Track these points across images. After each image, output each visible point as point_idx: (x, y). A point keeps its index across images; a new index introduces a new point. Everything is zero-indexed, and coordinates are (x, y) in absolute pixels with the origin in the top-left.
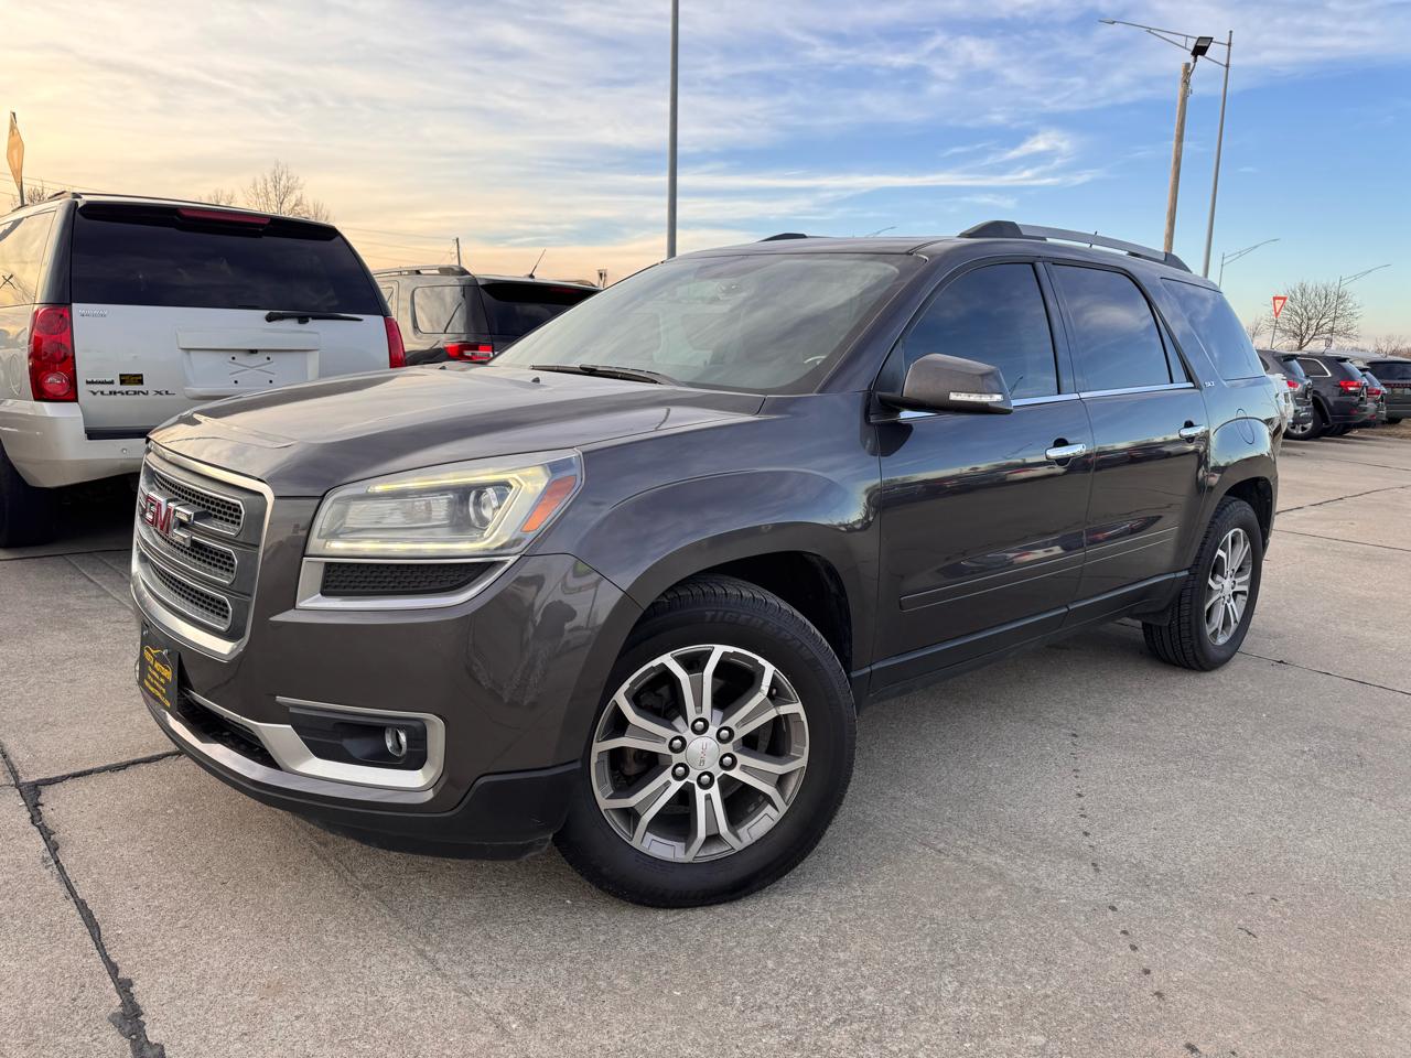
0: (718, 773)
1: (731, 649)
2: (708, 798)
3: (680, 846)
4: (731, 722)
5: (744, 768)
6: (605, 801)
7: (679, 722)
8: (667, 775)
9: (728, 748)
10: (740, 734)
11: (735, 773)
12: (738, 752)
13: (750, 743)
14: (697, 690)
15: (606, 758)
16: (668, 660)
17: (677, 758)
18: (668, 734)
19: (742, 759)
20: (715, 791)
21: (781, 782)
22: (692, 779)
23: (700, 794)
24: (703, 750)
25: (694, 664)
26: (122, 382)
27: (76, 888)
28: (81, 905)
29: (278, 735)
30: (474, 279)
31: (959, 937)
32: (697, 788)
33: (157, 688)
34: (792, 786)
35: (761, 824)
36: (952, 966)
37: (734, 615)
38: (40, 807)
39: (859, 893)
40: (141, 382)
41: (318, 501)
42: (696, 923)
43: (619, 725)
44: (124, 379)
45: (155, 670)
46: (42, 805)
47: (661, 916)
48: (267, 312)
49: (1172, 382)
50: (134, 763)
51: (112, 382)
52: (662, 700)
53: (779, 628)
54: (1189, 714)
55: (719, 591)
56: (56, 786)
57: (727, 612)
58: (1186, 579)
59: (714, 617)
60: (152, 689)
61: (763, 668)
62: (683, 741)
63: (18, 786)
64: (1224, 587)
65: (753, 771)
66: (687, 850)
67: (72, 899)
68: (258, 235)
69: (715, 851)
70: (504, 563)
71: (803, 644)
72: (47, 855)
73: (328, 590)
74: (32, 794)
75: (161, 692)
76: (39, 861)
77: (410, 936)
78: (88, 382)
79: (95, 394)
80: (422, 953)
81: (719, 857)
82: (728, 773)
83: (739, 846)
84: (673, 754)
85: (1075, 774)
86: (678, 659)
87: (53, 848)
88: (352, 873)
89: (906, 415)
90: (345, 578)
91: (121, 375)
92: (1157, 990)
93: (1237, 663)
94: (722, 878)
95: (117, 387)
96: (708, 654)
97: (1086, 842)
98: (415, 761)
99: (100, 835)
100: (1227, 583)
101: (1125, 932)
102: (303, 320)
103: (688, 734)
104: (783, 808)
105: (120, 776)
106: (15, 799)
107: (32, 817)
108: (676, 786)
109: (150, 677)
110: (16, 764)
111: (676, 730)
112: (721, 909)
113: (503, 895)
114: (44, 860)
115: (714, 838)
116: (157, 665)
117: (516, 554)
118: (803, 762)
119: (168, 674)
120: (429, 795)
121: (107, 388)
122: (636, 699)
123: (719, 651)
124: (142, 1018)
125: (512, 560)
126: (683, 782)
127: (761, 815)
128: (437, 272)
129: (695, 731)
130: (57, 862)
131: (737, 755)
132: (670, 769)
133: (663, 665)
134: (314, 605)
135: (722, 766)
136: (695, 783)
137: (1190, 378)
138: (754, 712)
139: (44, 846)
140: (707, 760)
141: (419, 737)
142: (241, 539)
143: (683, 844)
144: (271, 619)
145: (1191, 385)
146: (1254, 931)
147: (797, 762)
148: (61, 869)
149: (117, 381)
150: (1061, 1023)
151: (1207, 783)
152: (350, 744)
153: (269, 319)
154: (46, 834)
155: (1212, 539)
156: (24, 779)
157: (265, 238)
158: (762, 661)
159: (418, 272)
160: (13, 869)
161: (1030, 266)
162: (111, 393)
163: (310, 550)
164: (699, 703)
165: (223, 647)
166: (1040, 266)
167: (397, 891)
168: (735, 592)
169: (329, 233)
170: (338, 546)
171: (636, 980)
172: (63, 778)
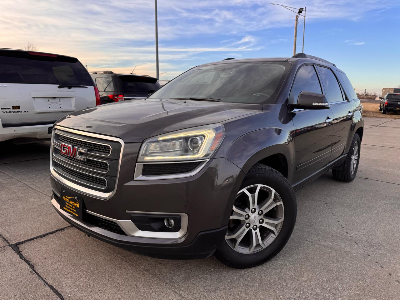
0: (259, 225)
1: (263, 186)
2: (256, 233)
3: (247, 249)
4: (262, 209)
5: (266, 223)
8: (244, 227)
12: (264, 218)
16: (245, 190)
17: (247, 221)
18: (244, 214)
19: (266, 220)
20: (258, 231)
21: (276, 226)
23: (254, 232)
24: (254, 218)
26: (13, 108)
27: (47, 281)
28: (51, 287)
30: (116, 75)
31: (333, 269)
32: (253, 230)
33: (70, 210)
34: (279, 227)
36: (336, 279)
37: (265, 174)
38: (21, 253)
39: (296, 258)
40: (19, 108)
41: (141, 144)
44: (14, 107)
45: (70, 204)
46: (21, 252)
48: (59, 85)
50: (48, 234)
51: (10, 109)
53: (277, 178)
54: (352, 195)
56: (23, 244)
57: (262, 174)
58: (347, 156)
60: (68, 210)
61: (272, 191)
62: (248, 215)
63: (10, 246)
66: (250, 250)
67: (47, 285)
68: (53, 61)
69: (257, 249)
70: (205, 162)
71: (284, 183)
72: (31, 270)
73: (144, 174)
74: (16, 247)
75: (73, 211)
76: (29, 272)
78: (2, 109)
79: (4, 112)
80: (175, 292)
81: (259, 251)
82: (261, 225)
84: (246, 220)
85: (333, 215)
87: (32, 267)
89: (295, 110)
91: (13, 106)
92: (396, 280)
93: (355, 180)
95: (12, 110)
96: (256, 187)
97: (349, 235)
99: (46, 261)
100: (354, 157)
101: (376, 262)
102: (70, 88)
103: (250, 213)
104: (277, 234)
105: (44, 239)
106: (11, 251)
107: (20, 257)
108: (247, 230)
110: (6, 238)
111: (247, 212)
112: (259, 267)
114: (31, 272)
115: (258, 245)
116: (70, 202)
117: (209, 159)
118: (282, 220)
119: (77, 205)
121: (8, 111)
123: (259, 186)
125: (208, 160)
127: (270, 237)
128: (103, 73)
129: (252, 212)
130: (36, 272)
132: (245, 225)
133: (243, 192)
135: (260, 223)
136: (252, 229)
138: (269, 205)
139: (29, 267)
140: (256, 221)
141: (178, 221)
142: (111, 158)
143: (248, 248)
144: (125, 184)
145: (347, 101)
147: (281, 220)
148: (38, 274)
149: (12, 108)
150: (377, 293)
151: (369, 215)
152: (153, 225)
153: (59, 87)
154: (28, 262)
157: (55, 62)
158: (271, 189)
159: (96, 73)
160: (21, 276)
162: (9, 112)
163: (139, 160)
164: (254, 203)
166: (315, 66)
167: (156, 271)
168: (264, 167)
169: (75, 60)
170: (148, 158)
172: (25, 242)
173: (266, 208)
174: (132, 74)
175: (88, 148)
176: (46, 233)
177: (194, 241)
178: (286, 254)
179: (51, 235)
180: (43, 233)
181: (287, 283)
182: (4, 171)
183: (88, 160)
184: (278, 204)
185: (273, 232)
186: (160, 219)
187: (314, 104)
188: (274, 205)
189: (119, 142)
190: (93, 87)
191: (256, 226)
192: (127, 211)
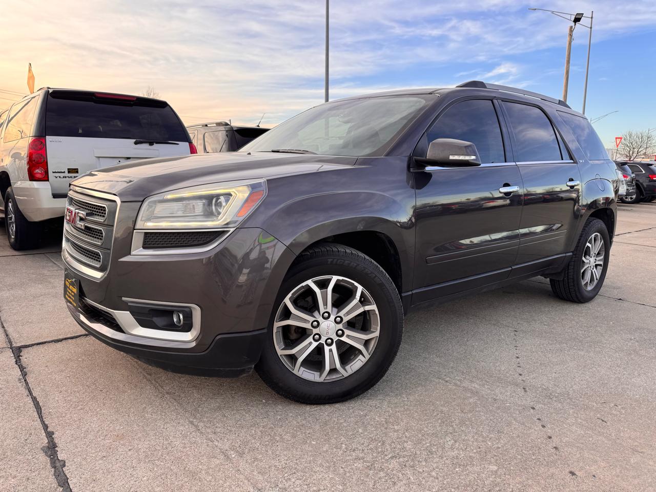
0: (336, 338)
1: (341, 278)
2: (331, 350)
5: (348, 336)
6: (280, 351)
7: (316, 314)
8: (310, 339)
9: (340, 326)
10: (346, 319)
11: (344, 339)
12: (346, 328)
13: (351, 325)
14: (325, 298)
15: (280, 330)
16: (310, 283)
17: (315, 331)
18: (311, 319)
19: (347, 332)
20: (334, 347)
21: (366, 343)
22: (322, 341)
23: (327, 348)
24: (328, 327)
25: (323, 285)
26: (69, 172)
27: (33, 392)
28: (34, 399)
29: (123, 317)
31: (455, 420)
34: (372, 345)
35: (357, 364)
36: (451, 433)
37: (342, 261)
38: (20, 357)
39: (406, 399)
41: (140, 203)
42: (326, 412)
43: (287, 314)
44: (70, 171)
46: (21, 356)
47: (308, 408)
48: (135, 140)
49: (562, 159)
50: (66, 339)
51: (64, 172)
52: (307, 302)
53: (364, 267)
54: (573, 322)
55: (335, 249)
56: (29, 348)
57: (338, 259)
58: (571, 257)
59: (332, 262)
60: (69, 299)
61: (357, 287)
63: (11, 348)
64: (590, 261)
65: (352, 338)
66: (320, 376)
67: (30, 396)
68: (131, 105)
69: (334, 377)
71: (376, 276)
72: (21, 377)
73: (146, 246)
75: (72, 299)
76: (17, 380)
77: (187, 415)
78: (53, 172)
79: (56, 177)
80: (192, 423)
81: (336, 380)
83: (346, 375)
85: (515, 348)
86: (315, 282)
87: (24, 374)
88: (162, 387)
90: (154, 240)
91: (68, 169)
92: (555, 446)
93: (598, 299)
94: (338, 390)
95: (66, 174)
96: (330, 280)
97: (521, 378)
98: (187, 328)
99: (46, 369)
100: (592, 260)
101: (539, 419)
102: (151, 144)
103: (320, 319)
104: (368, 356)
105: (59, 345)
106: (9, 354)
107: (16, 361)
108: (315, 344)
109: (68, 293)
110: (12, 339)
111: (315, 317)
112: (337, 405)
113: (233, 397)
114: (20, 380)
115: (333, 370)
116: (71, 287)
117: (234, 227)
118: (377, 334)
119: (75, 290)
120: (194, 344)
121: (62, 175)
122: (295, 302)
123: (335, 279)
124: (56, 449)
125: (232, 230)
126: (318, 343)
128: (215, 125)
130: (25, 380)
131: (345, 330)
132: (312, 336)
134: (139, 253)
135: (337, 335)
137: (571, 158)
139: (20, 373)
140: (330, 331)
142: (106, 223)
144: (119, 260)
145: (572, 161)
146: (605, 420)
148: (27, 384)
149: (67, 171)
150: (505, 460)
151: (582, 353)
152: (156, 320)
153: (136, 143)
154: (22, 368)
155: (583, 238)
156: (14, 345)
157: (134, 107)
158: (356, 284)
160: (5, 383)
161: (490, 101)
162: (64, 177)
163: (137, 227)
164: (325, 304)
165: (98, 275)
167: (183, 395)
168: (343, 250)
170: (150, 225)
171: (294, 436)
172: (33, 345)
173: (348, 313)
174: (258, 126)
175: (88, 212)
176: (65, 337)
177: (210, 348)
178: (392, 392)
179: (70, 341)
180: (61, 337)
181: (365, 430)
182: (57, 261)
183: (86, 227)
184: (367, 308)
185: (360, 352)
186: (168, 313)
187: (451, 157)
188: (361, 310)
189: (114, 201)
190: (188, 143)
191: (332, 340)
192: (124, 299)
